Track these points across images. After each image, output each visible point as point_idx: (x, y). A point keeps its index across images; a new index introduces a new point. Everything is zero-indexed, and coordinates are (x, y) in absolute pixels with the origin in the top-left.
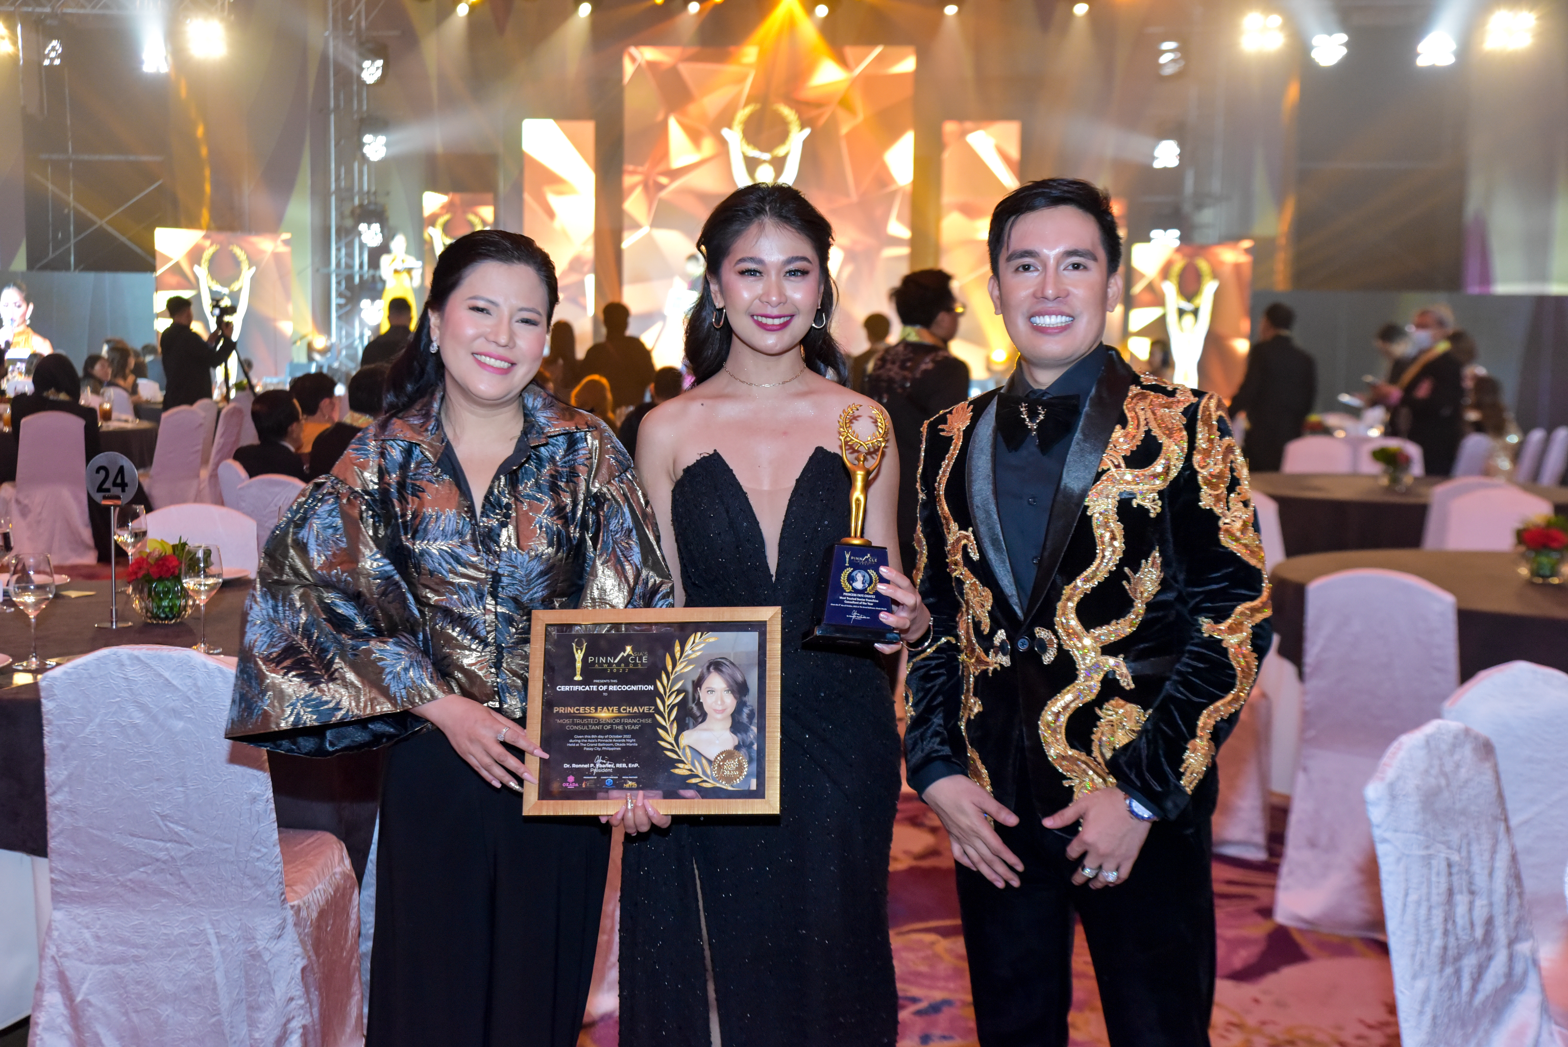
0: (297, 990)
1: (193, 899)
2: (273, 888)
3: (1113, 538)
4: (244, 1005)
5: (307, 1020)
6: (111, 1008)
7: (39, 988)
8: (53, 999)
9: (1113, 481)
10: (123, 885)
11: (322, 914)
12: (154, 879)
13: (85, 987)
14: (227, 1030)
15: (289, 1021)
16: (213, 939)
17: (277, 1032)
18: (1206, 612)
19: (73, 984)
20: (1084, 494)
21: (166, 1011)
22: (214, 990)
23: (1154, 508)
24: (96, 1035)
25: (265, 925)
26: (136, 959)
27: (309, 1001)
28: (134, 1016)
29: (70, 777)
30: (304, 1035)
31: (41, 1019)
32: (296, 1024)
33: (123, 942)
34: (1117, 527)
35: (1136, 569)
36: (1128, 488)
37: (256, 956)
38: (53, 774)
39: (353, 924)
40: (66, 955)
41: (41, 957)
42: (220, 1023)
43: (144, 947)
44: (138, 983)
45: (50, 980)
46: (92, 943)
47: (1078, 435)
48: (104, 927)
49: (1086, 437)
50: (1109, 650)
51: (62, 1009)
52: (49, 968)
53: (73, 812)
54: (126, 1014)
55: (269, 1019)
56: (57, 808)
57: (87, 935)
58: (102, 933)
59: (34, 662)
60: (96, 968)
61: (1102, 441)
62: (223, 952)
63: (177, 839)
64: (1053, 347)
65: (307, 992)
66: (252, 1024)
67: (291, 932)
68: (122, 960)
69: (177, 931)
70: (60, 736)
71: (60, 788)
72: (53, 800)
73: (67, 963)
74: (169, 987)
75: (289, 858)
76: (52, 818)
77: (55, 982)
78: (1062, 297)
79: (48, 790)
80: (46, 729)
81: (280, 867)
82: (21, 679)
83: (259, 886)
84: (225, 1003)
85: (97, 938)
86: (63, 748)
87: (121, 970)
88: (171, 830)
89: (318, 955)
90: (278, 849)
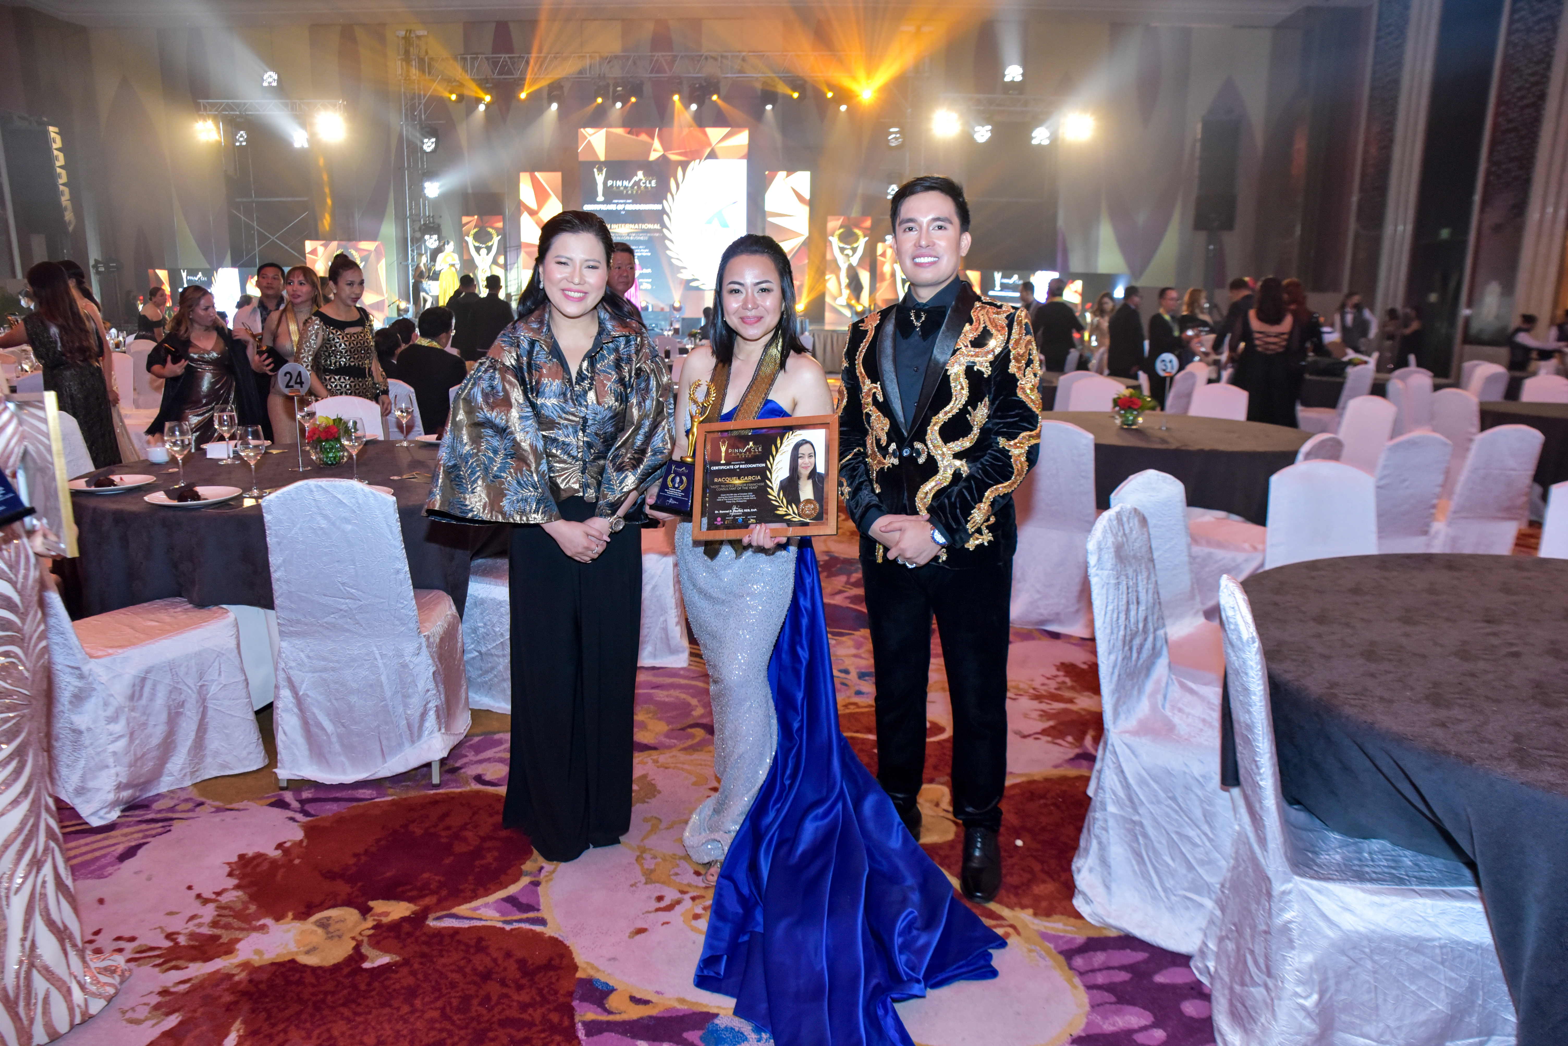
0: (431, 685)
1: (364, 633)
2: (412, 625)
3: (962, 388)
4: (400, 695)
5: (438, 702)
6: (320, 698)
7: (277, 687)
8: (286, 693)
9: (963, 354)
10: (322, 626)
11: (442, 639)
12: (340, 621)
13: (304, 686)
14: (391, 709)
15: (427, 703)
16: (378, 657)
17: (421, 710)
18: (1003, 435)
19: (297, 684)
20: (945, 363)
21: (354, 699)
22: (381, 686)
23: (987, 371)
24: (314, 714)
25: (409, 647)
26: (334, 669)
27: (438, 691)
28: (335, 702)
29: (284, 561)
30: (437, 711)
31: (279, 705)
32: (432, 705)
33: (324, 659)
34: (965, 382)
35: (975, 408)
36: (972, 359)
37: (405, 666)
38: (275, 559)
39: (459, 645)
40: (291, 668)
41: (276, 669)
42: (386, 706)
43: (337, 662)
44: (336, 683)
45: (283, 683)
46: (306, 660)
47: (943, 327)
48: (312, 650)
49: (948, 329)
50: (957, 456)
51: (291, 699)
52: (281, 675)
53: (288, 582)
54: (330, 701)
55: (416, 702)
56: (278, 580)
57: (302, 655)
58: (311, 654)
59: (256, 492)
60: (310, 675)
61: (957, 331)
62: (384, 664)
63: (353, 597)
64: (927, 275)
65: (437, 686)
66: (406, 706)
67: (425, 651)
68: (324, 670)
69: (356, 652)
70: (276, 536)
71: (279, 568)
72: (276, 575)
73: (291, 672)
74: (355, 686)
75: (421, 607)
76: (275, 586)
77: (286, 684)
78: (931, 245)
79: (272, 570)
80: (268, 532)
81: (416, 612)
82: (248, 502)
83: (404, 624)
84: (388, 694)
85: (309, 657)
86: (279, 543)
87: (325, 675)
88: (348, 592)
89: (442, 664)
90: (414, 602)
